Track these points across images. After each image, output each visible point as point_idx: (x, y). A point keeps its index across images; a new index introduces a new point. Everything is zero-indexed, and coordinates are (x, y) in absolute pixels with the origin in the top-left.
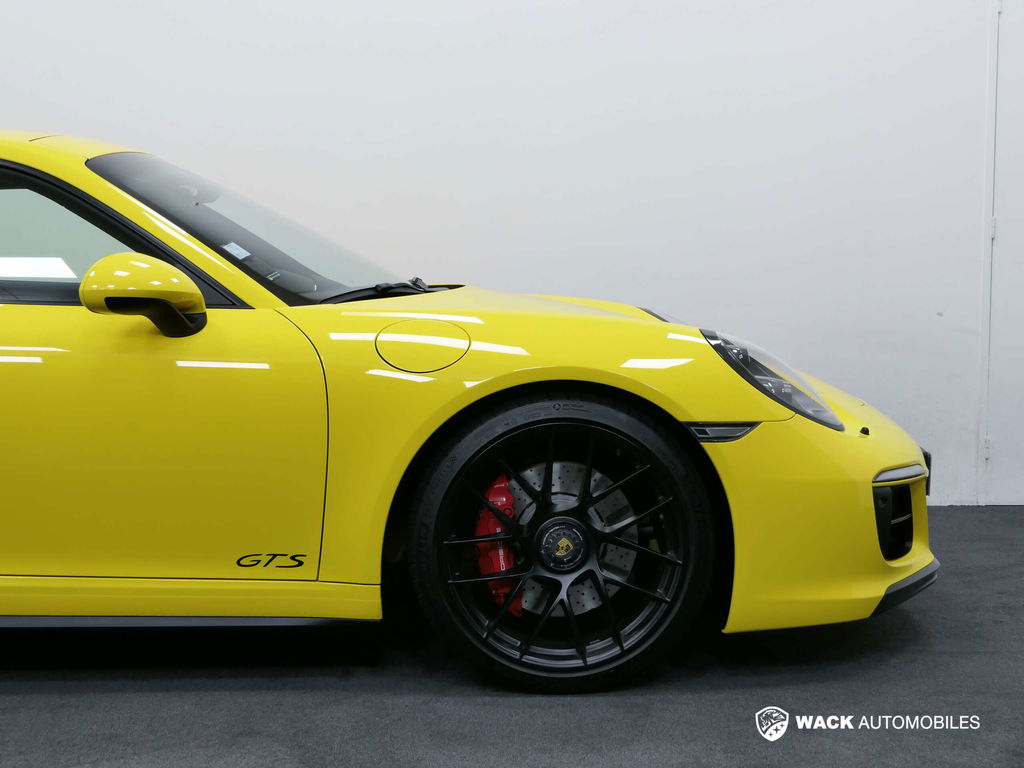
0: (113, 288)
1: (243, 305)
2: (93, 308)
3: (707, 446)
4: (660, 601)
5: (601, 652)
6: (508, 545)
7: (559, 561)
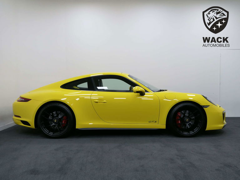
0: (138, 90)
1: (148, 92)
2: (135, 92)
3: (204, 108)
4: (198, 127)
5: (192, 133)
6: (180, 120)
7: (187, 122)
